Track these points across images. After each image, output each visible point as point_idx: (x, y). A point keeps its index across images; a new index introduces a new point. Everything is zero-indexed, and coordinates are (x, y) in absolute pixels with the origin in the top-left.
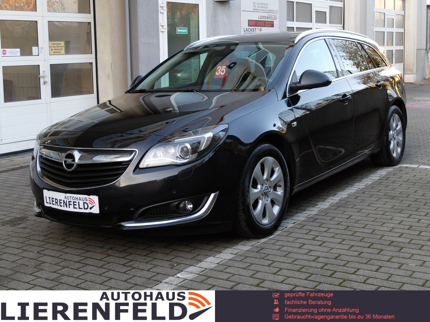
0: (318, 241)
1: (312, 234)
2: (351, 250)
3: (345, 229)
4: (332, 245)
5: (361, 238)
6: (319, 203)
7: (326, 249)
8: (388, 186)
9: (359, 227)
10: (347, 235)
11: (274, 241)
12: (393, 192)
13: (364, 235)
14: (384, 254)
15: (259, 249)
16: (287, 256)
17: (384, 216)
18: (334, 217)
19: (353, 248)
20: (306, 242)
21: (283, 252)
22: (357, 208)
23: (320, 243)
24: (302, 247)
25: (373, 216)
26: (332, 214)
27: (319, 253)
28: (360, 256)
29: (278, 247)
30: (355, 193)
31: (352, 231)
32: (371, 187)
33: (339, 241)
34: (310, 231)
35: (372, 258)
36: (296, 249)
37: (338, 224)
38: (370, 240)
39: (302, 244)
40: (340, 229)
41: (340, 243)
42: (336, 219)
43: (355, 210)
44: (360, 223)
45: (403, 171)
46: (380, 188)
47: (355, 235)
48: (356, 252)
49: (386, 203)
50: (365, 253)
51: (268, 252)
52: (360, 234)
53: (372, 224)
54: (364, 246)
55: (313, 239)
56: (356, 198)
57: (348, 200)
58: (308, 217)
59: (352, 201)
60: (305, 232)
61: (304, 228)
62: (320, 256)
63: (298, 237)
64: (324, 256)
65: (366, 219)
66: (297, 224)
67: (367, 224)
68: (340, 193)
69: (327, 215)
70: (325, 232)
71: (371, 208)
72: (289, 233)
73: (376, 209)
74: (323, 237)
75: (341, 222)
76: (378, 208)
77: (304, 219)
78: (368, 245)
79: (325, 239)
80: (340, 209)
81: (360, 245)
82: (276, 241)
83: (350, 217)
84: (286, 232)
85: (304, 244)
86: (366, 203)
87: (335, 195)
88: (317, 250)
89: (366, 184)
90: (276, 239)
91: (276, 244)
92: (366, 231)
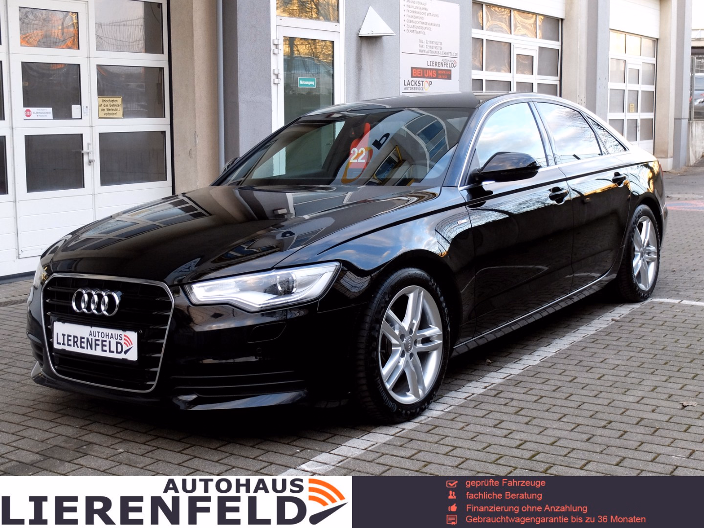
0: (523, 416)
1: (514, 405)
2: (576, 431)
3: (566, 399)
4: (546, 424)
5: (591, 413)
6: (525, 357)
7: (537, 430)
8: (632, 331)
9: (589, 395)
10: (569, 407)
11: (454, 416)
12: (641, 341)
13: (596, 408)
14: (628, 438)
15: (431, 427)
16: (475, 439)
17: (628, 380)
18: (549, 380)
19: (579, 429)
20: (505, 417)
21: (469, 433)
22: (584, 366)
23: (529, 419)
24: (498, 426)
25: (611, 378)
26: (545, 375)
27: (526, 435)
28: (591, 440)
29: (462, 425)
30: (581, 341)
31: (577, 401)
32: (606, 334)
33: (558, 416)
34: (510, 400)
35: (611, 445)
36: (490, 428)
37: (554, 391)
38: (605, 416)
39: (498, 422)
40: (559, 399)
41: (558, 420)
42: (552, 382)
43: (582, 368)
44: (590, 389)
45: (655, 308)
46: (620, 335)
47: (584, 406)
48: (584, 434)
49: (630, 358)
50: (599, 435)
51: (445, 432)
52: (591, 407)
53: (608, 391)
54: (597, 425)
55: (516, 413)
56: (583, 349)
57: (569, 352)
58: (507, 378)
59: (577, 354)
60: (503, 401)
61: (501, 395)
62: (528, 440)
63: (492, 409)
64: (534, 440)
65: (598, 382)
66: (490, 389)
67: (602, 390)
68: (558, 341)
69: (537, 376)
70: (535, 401)
71: (606, 366)
72: (478, 403)
73: (615, 368)
74: (532, 411)
75: (560, 387)
76: (618, 365)
77: (500, 381)
78: (603, 423)
79: (535, 414)
80: (558, 366)
81: (591, 423)
82: (457, 415)
83: (574, 379)
84: (473, 402)
85: (502, 421)
86: (599, 358)
87: (549, 345)
88: (523, 430)
89: (597, 328)
90: (456, 412)
91: (457, 420)
92: (600, 401)
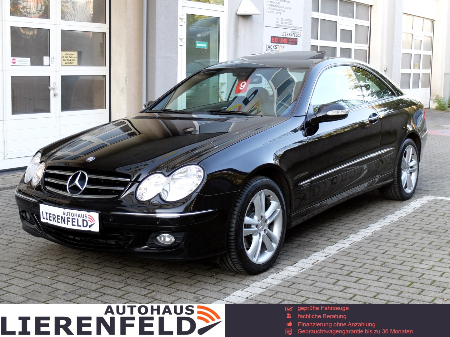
0: (353, 277)
1: (346, 269)
2: (390, 288)
3: (381, 266)
4: (369, 282)
5: (399, 276)
6: (351, 236)
7: (363, 287)
8: (423, 219)
9: (396, 263)
10: (384, 272)
11: (305, 276)
12: (429, 226)
13: (402, 273)
14: (425, 294)
15: (290, 283)
16: (321, 292)
17: (422, 253)
18: (369, 252)
19: (392, 287)
20: (340, 277)
21: (317, 288)
22: (392, 243)
23: (356, 279)
24: (336, 284)
25: (411, 252)
26: (366, 248)
27: (356, 290)
28: (401, 295)
29: (311, 282)
30: (389, 226)
31: (389, 268)
32: (405, 220)
33: (376, 278)
34: (343, 266)
35: (414, 299)
36: (331, 285)
37: (373, 259)
38: (409, 279)
39: (336, 280)
40: (376, 265)
41: (377, 280)
42: (370, 254)
43: (391, 244)
44: (397, 259)
45: (438, 204)
46: (415, 222)
47: (393, 272)
48: (395, 291)
49: (423, 238)
50: (406, 292)
51: (300, 287)
52: (399, 272)
53: (410, 261)
54: (404, 285)
55: (348, 275)
56: (390, 231)
57: (381, 233)
58: (340, 250)
59: (386, 234)
60: (339, 266)
61: (337, 262)
62: (358, 294)
63: (331, 272)
64: (362, 294)
65: (403, 254)
66: (329, 258)
67: (405, 260)
68: (372, 225)
69: (361, 249)
70: (360, 267)
71: (407, 243)
72: (321, 267)
73: (413, 245)
74: (359, 274)
75: (377, 257)
76: (415, 243)
77: (335, 252)
78: (408, 283)
79: (361, 276)
80: (374, 242)
81: (399, 283)
82: (308, 275)
83: (386, 252)
84: (318, 266)
85: (338, 280)
86: (402, 237)
87: (367, 227)
88: (353, 287)
89: (399, 217)
90: (307, 273)
91: (308, 279)
92: (404, 268)
